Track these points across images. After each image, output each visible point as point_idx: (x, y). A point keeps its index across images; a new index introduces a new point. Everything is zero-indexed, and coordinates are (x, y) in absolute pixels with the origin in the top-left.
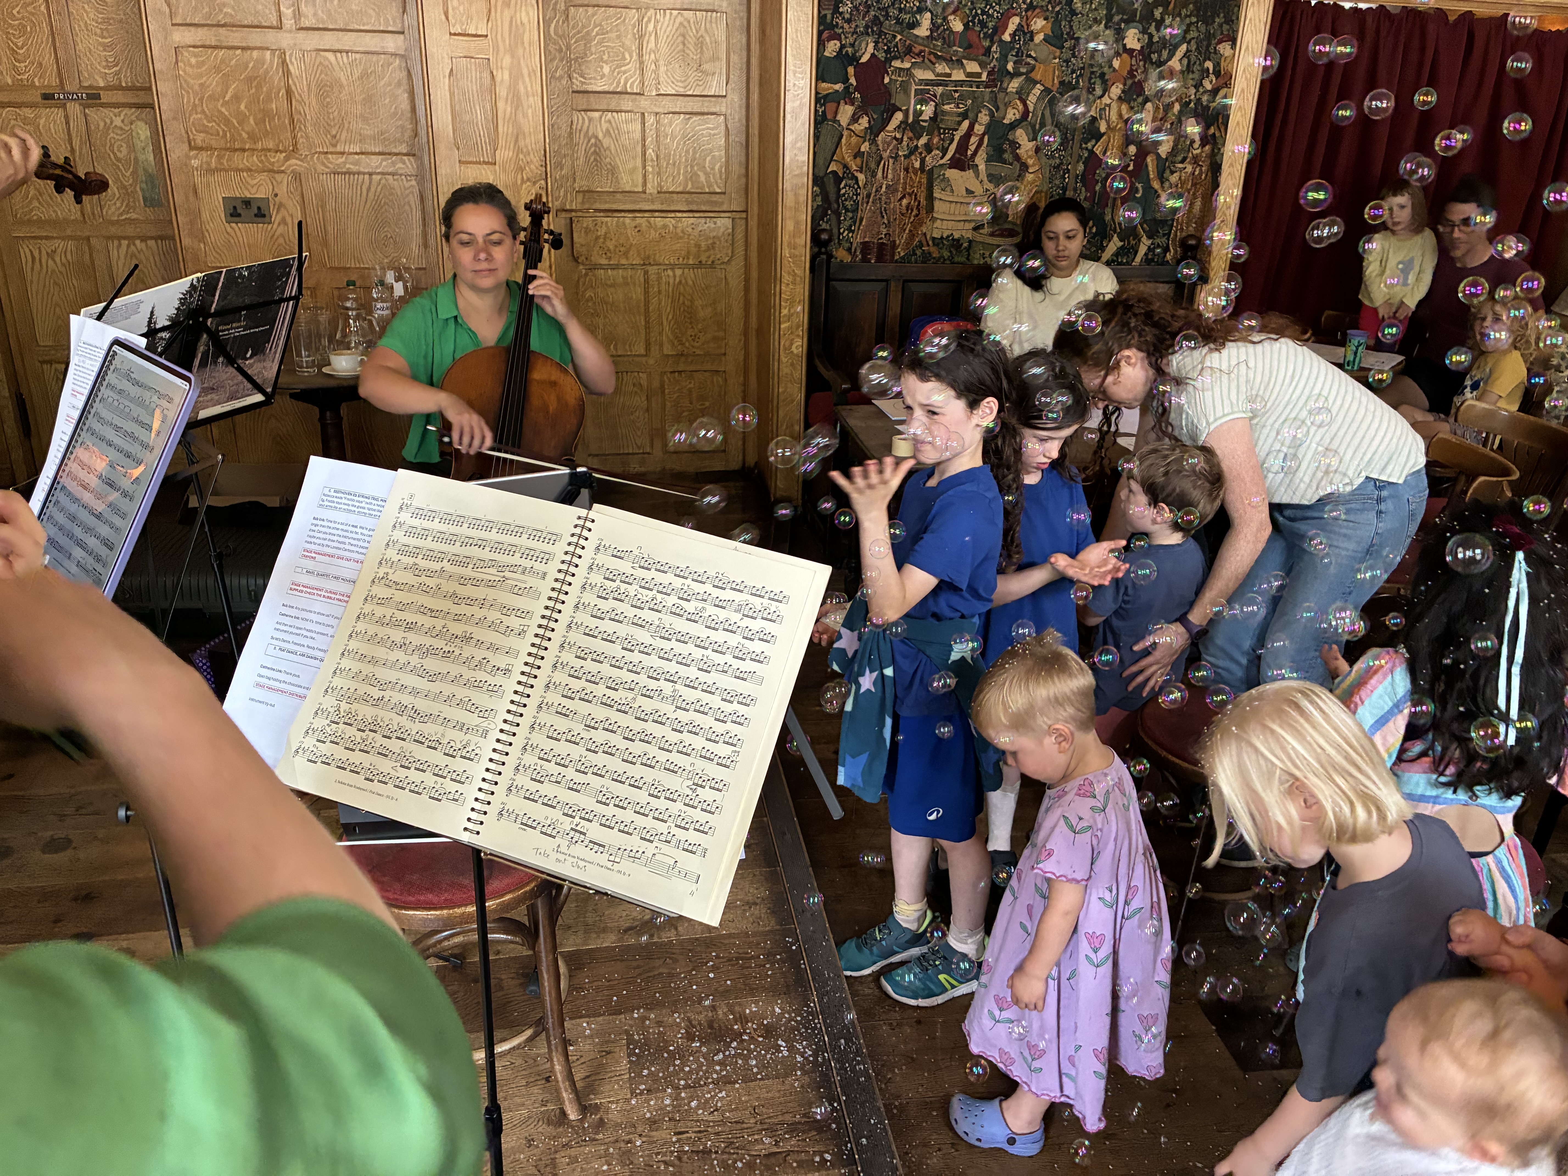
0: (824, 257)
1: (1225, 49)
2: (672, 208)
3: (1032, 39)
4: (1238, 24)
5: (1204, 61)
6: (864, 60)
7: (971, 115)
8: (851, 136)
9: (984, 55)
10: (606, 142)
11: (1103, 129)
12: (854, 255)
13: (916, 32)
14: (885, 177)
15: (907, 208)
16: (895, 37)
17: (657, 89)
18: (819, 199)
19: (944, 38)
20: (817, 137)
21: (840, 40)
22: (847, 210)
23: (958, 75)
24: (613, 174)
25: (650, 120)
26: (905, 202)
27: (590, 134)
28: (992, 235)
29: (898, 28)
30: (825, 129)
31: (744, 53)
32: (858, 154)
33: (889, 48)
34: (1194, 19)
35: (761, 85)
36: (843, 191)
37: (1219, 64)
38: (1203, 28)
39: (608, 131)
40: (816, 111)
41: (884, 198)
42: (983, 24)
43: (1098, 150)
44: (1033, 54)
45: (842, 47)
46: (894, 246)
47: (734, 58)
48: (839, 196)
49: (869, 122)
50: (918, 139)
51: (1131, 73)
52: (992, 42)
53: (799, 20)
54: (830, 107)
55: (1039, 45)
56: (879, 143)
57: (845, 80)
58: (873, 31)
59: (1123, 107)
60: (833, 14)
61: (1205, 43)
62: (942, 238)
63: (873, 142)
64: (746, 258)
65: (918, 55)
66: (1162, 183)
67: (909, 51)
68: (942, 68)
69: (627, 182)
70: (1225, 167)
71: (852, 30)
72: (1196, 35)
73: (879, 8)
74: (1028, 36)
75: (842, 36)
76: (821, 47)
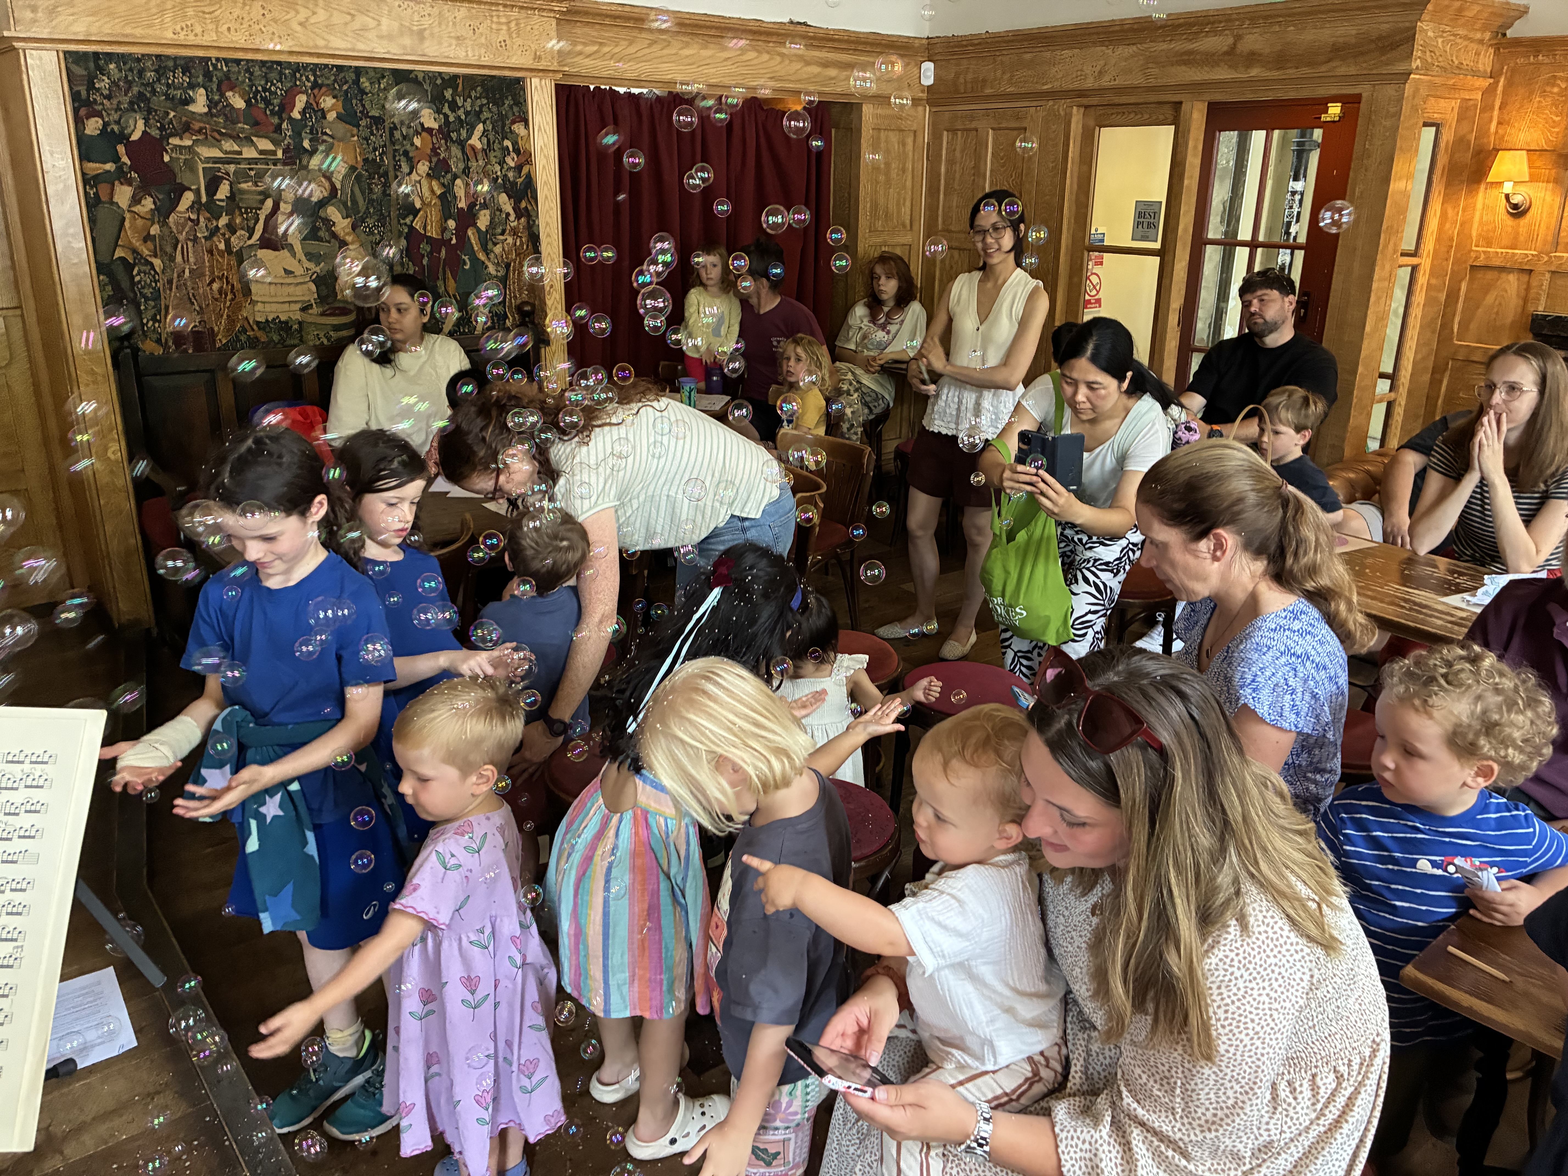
0: (128, 351)
1: (519, 128)
3: (325, 118)
4: (526, 105)
5: (503, 139)
6: (136, 136)
7: (273, 193)
8: (135, 219)
9: (275, 132)
11: (418, 204)
12: (166, 346)
13: (192, 108)
14: (186, 260)
15: (220, 291)
16: (168, 114)
18: (109, 288)
19: (225, 115)
20: (92, 220)
21: (102, 117)
22: (147, 299)
23: (249, 153)
26: (215, 286)
28: (323, 314)
29: (169, 104)
30: (102, 212)
32: (147, 238)
33: (162, 125)
34: (485, 101)
36: (137, 279)
37: (517, 143)
38: (495, 109)
40: (86, 194)
41: (189, 283)
42: (268, 102)
44: (328, 131)
45: (106, 125)
46: (212, 334)
48: (133, 283)
49: (155, 203)
50: (217, 219)
51: (435, 151)
52: (282, 121)
53: (47, 97)
54: (104, 190)
55: (332, 123)
56: (172, 225)
57: (116, 159)
58: (139, 106)
59: (434, 183)
60: (88, 91)
61: (500, 123)
62: (267, 321)
63: (164, 224)
64: (31, 360)
65: (199, 131)
66: (487, 254)
67: (186, 129)
68: (229, 145)
70: (542, 236)
71: (115, 106)
72: (490, 115)
73: (143, 84)
74: (319, 113)
75: (104, 113)
76: (80, 125)
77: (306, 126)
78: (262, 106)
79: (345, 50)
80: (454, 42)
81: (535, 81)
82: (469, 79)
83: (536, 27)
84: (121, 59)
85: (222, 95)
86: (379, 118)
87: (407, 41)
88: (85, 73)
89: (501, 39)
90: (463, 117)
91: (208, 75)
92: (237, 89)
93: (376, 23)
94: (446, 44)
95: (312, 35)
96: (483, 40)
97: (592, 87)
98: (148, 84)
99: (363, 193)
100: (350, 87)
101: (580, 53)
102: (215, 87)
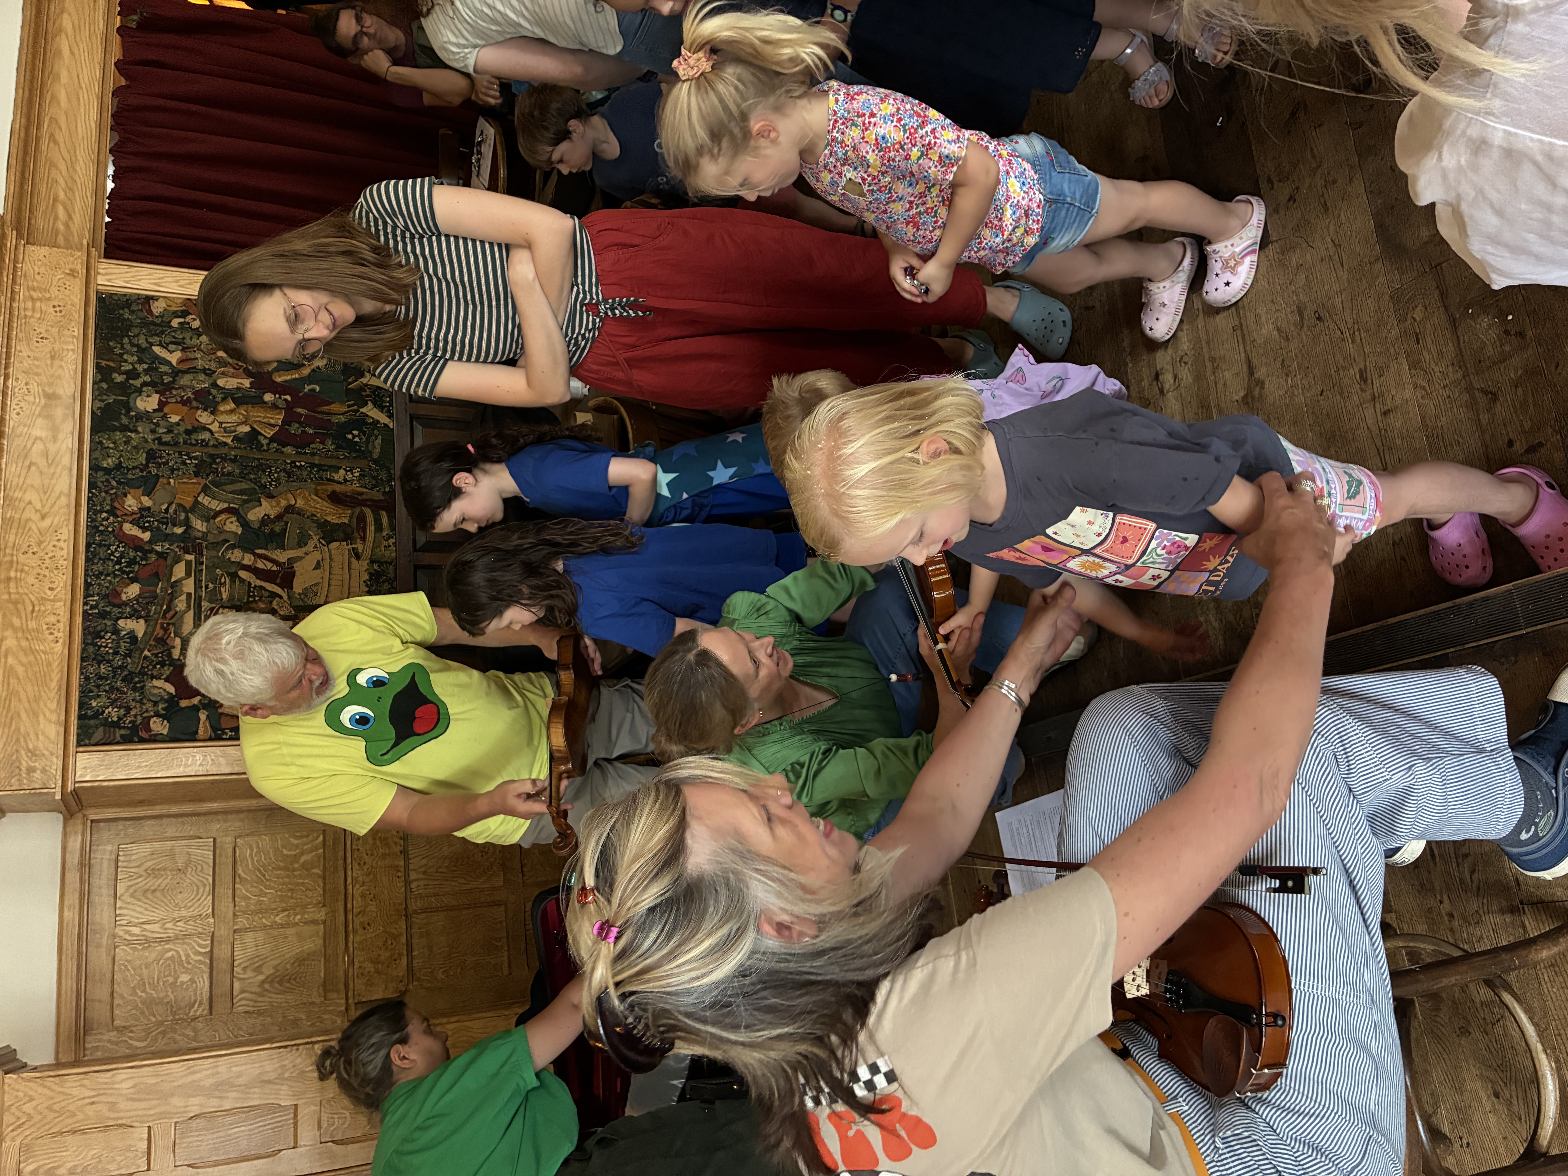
1: (158, 308)
2: (342, 887)
3: (149, 509)
4: (131, 294)
5: (171, 327)
6: (171, 689)
7: (232, 570)
9: (166, 559)
10: (268, 971)
11: (247, 429)
13: (140, 635)
16: (146, 657)
17: (207, 916)
21: (149, 718)
23: (189, 586)
24: (304, 960)
25: (242, 922)
27: (258, 990)
28: (364, 539)
29: (136, 654)
31: (165, 821)
33: (158, 663)
34: (126, 340)
35: (202, 800)
37: (175, 312)
38: (136, 331)
39: (255, 970)
40: (231, 739)
42: (132, 562)
43: (269, 433)
44: (164, 507)
45: (157, 715)
47: (171, 832)
51: (185, 402)
52: (151, 551)
53: (126, 766)
55: (154, 501)
57: (195, 709)
58: (139, 682)
59: (222, 409)
60: (120, 728)
61: (152, 327)
65: (166, 630)
66: (304, 365)
67: (162, 641)
68: (181, 604)
69: (313, 944)
71: (138, 705)
72: (142, 337)
73: (113, 677)
74: (144, 513)
75: (145, 715)
76: (158, 738)
77: (158, 528)
78: (136, 568)
79: (71, 477)
80: (57, 363)
81: (101, 280)
82: (101, 352)
83: (36, 268)
84: (85, 694)
85: (126, 604)
86: (148, 453)
87: (59, 412)
88: (101, 729)
89: (52, 310)
90: (146, 366)
91: (103, 615)
92: (119, 589)
93: (38, 441)
94: (59, 372)
95: (56, 508)
96: (55, 330)
97: (108, 219)
98: (114, 672)
99: (233, 482)
100: (114, 478)
101: (67, 226)
102: (116, 610)
